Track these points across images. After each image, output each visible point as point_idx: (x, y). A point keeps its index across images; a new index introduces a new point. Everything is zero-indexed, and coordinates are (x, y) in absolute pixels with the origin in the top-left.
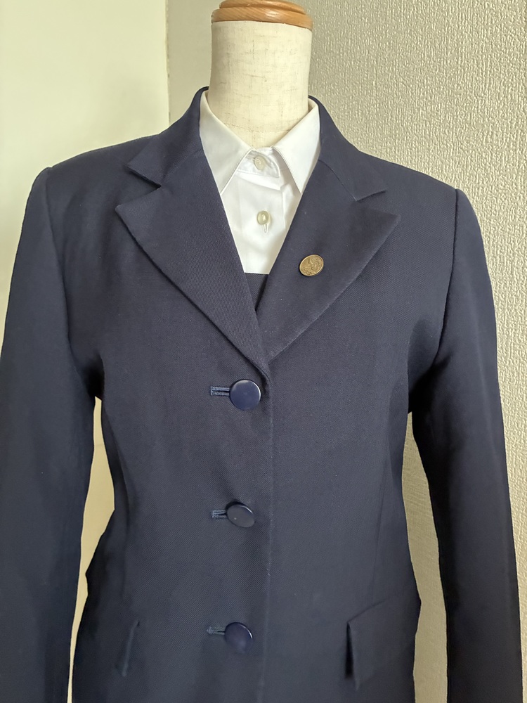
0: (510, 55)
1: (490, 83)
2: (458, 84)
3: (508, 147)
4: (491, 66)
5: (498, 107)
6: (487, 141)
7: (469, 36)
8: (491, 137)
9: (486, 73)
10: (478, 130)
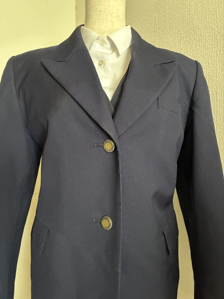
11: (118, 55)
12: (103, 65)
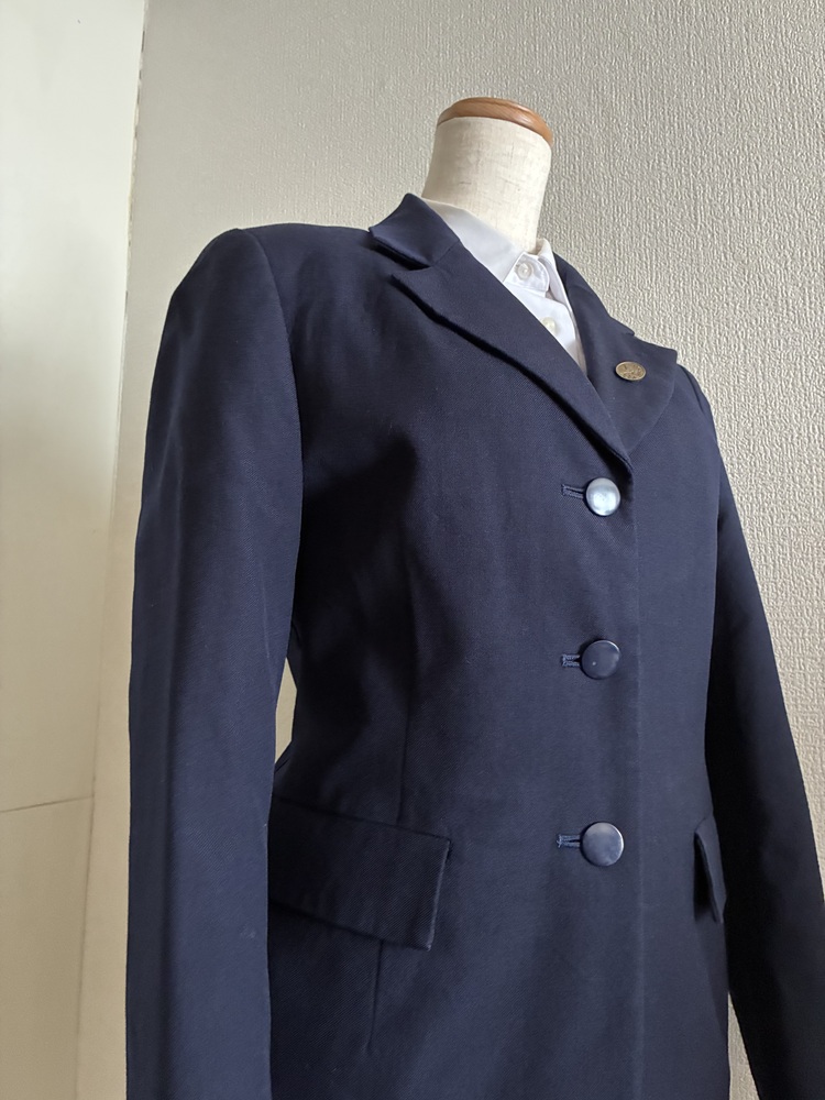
0: (679, 249)
1: (657, 277)
2: (617, 277)
3: (685, 340)
4: (657, 259)
5: (669, 301)
6: (658, 334)
7: (628, 229)
8: (663, 330)
9: (651, 267)
10: (647, 324)
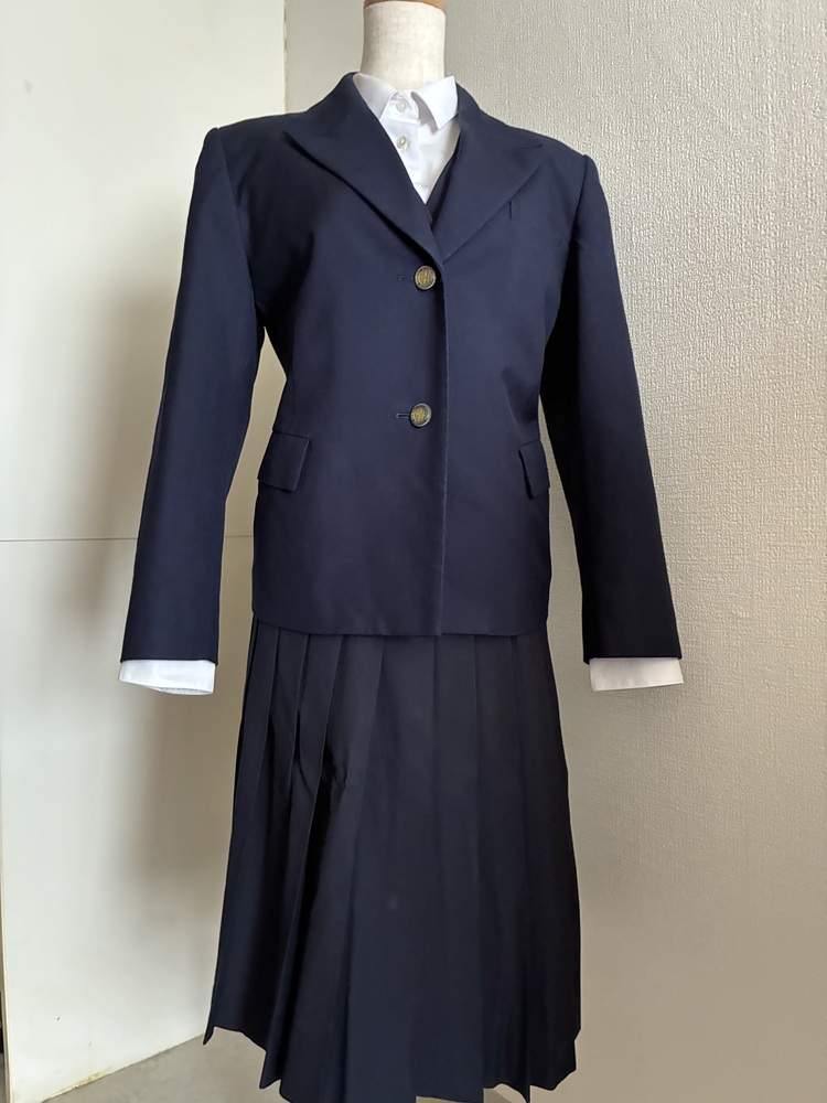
11: (434, 129)
12: (406, 146)
